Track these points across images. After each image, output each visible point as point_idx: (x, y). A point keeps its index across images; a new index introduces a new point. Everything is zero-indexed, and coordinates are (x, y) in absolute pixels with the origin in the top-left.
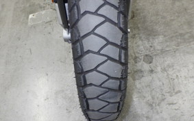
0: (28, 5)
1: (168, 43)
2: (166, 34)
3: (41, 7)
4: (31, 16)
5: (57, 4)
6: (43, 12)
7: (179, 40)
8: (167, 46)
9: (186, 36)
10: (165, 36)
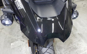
0: (10, 39)
1: (66, 51)
2: (65, 48)
3: (16, 40)
4: (12, 44)
5: (30, 47)
6: (17, 42)
7: (70, 50)
8: (66, 53)
9: (72, 48)
10: (65, 49)
